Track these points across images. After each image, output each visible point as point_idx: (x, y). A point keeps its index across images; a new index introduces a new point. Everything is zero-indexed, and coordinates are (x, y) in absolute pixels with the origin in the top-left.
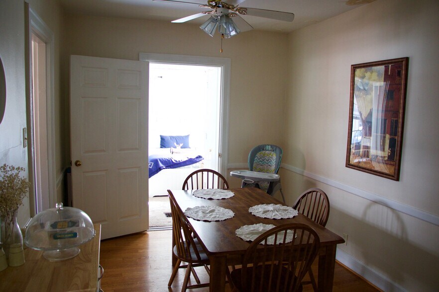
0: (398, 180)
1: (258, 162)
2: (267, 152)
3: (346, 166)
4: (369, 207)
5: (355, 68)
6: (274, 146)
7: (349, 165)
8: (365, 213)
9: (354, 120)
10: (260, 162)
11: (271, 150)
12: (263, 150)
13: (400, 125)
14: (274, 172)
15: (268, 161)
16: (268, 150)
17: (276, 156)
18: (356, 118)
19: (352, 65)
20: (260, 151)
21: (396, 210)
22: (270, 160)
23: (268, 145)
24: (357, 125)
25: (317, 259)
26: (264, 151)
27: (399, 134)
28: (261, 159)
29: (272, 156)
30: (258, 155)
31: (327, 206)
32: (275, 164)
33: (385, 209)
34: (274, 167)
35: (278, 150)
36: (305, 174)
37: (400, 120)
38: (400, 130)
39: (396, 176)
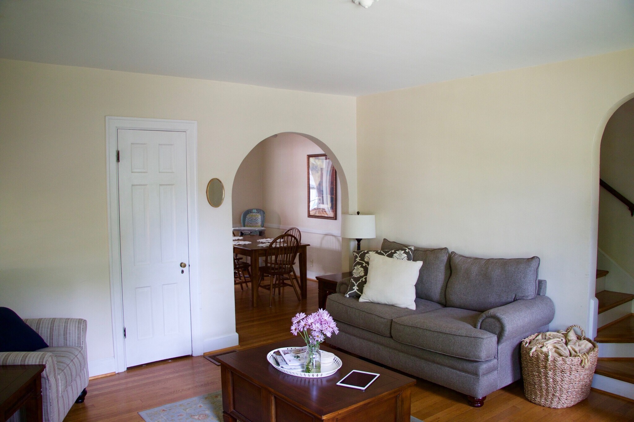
0: (336, 219)
1: (249, 221)
2: (254, 214)
3: (308, 217)
4: (323, 239)
5: (309, 156)
6: (258, 209)
7: (310, 216)
8: (321, 243)
9: (311, 190)
10: (250, 221)
11: (256, 213)
12: (251, 212)
13: (335, 189)
14: (260, 227)
15: (255, 220)
16: (254, 213)
17: (261, 215)
18: (313, 188)
19: (307, 155)
20: (249, 213)
21: (337, 236)
22: (256, 220)
23: (254, 209)
24: (314, 193)
25: (298, 254)
26: (252, 214)
27: (335, 194)
28: (250, 219)
29: (258, 216)
30: (248, 216)
31: (300, 235)
32: (261, 221)
33: (331, 237)
34: (260, 223)
35: (262, 212)
36: (281, 228)
37: (335, 187)
38: (335, 192)
39: (335, 217)
